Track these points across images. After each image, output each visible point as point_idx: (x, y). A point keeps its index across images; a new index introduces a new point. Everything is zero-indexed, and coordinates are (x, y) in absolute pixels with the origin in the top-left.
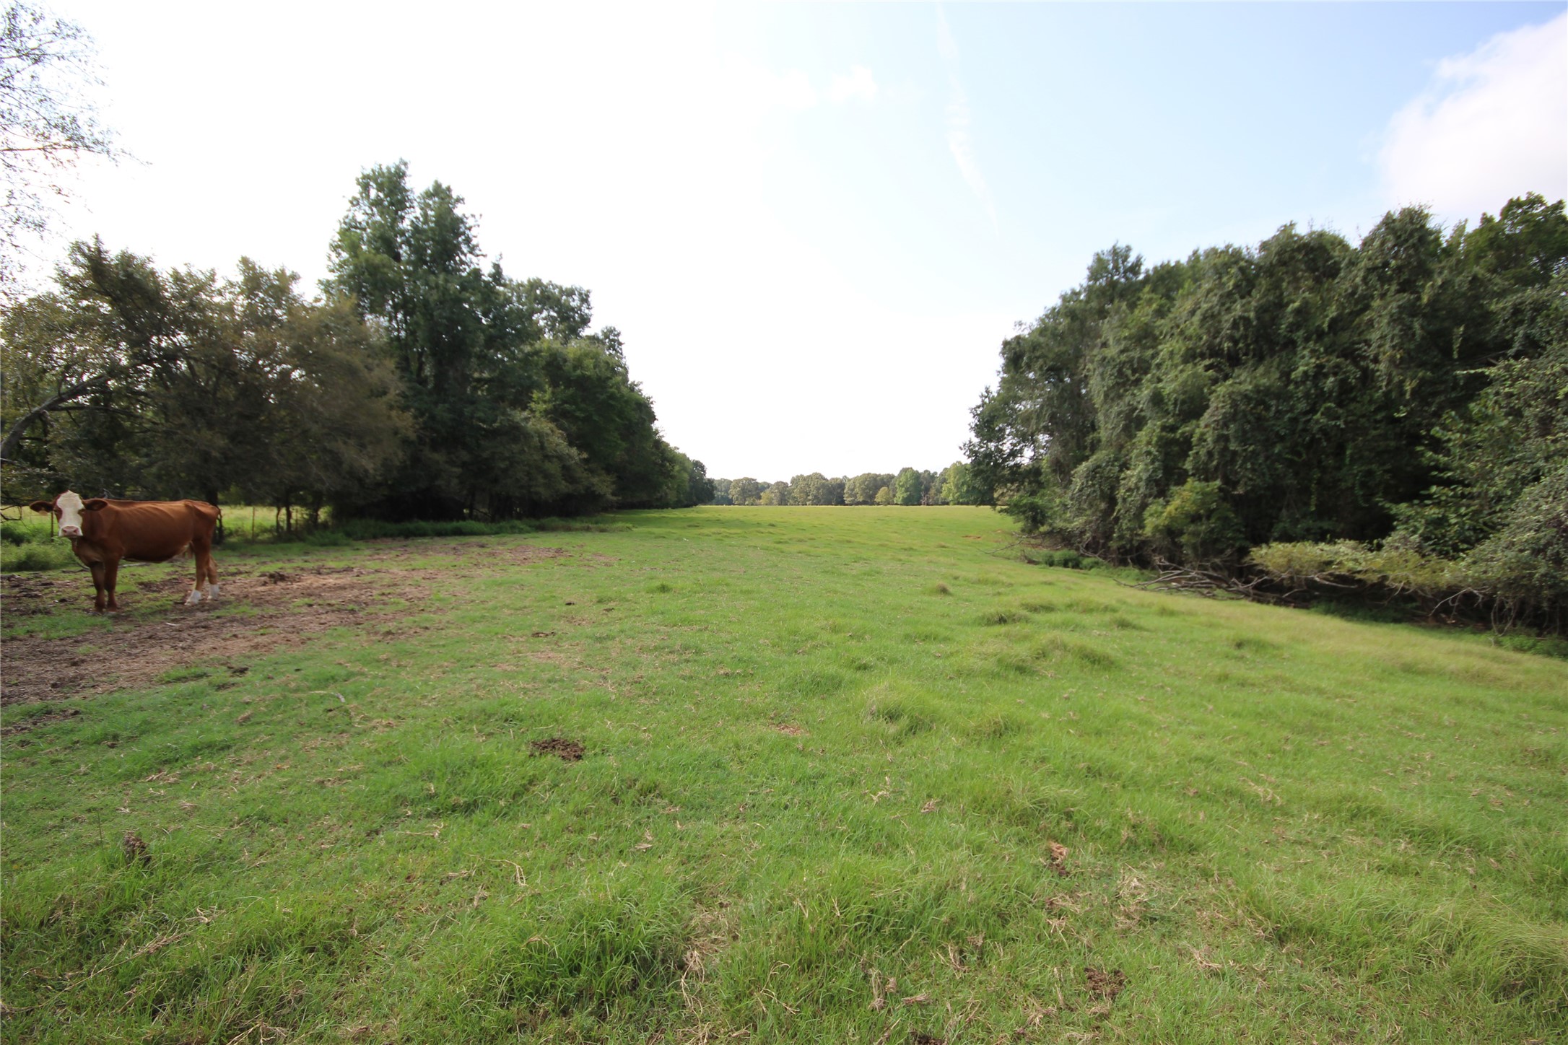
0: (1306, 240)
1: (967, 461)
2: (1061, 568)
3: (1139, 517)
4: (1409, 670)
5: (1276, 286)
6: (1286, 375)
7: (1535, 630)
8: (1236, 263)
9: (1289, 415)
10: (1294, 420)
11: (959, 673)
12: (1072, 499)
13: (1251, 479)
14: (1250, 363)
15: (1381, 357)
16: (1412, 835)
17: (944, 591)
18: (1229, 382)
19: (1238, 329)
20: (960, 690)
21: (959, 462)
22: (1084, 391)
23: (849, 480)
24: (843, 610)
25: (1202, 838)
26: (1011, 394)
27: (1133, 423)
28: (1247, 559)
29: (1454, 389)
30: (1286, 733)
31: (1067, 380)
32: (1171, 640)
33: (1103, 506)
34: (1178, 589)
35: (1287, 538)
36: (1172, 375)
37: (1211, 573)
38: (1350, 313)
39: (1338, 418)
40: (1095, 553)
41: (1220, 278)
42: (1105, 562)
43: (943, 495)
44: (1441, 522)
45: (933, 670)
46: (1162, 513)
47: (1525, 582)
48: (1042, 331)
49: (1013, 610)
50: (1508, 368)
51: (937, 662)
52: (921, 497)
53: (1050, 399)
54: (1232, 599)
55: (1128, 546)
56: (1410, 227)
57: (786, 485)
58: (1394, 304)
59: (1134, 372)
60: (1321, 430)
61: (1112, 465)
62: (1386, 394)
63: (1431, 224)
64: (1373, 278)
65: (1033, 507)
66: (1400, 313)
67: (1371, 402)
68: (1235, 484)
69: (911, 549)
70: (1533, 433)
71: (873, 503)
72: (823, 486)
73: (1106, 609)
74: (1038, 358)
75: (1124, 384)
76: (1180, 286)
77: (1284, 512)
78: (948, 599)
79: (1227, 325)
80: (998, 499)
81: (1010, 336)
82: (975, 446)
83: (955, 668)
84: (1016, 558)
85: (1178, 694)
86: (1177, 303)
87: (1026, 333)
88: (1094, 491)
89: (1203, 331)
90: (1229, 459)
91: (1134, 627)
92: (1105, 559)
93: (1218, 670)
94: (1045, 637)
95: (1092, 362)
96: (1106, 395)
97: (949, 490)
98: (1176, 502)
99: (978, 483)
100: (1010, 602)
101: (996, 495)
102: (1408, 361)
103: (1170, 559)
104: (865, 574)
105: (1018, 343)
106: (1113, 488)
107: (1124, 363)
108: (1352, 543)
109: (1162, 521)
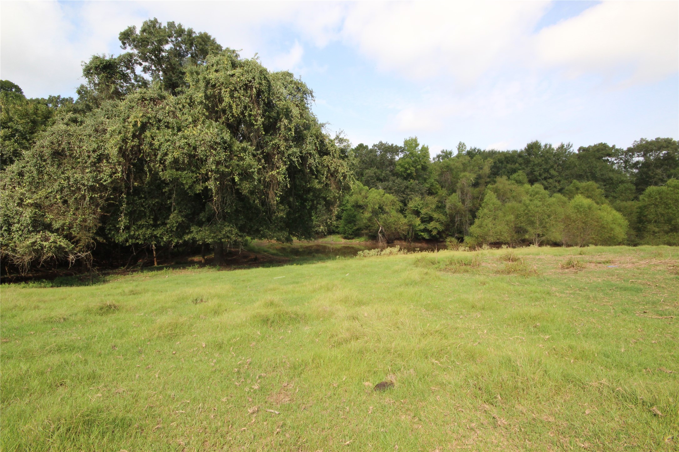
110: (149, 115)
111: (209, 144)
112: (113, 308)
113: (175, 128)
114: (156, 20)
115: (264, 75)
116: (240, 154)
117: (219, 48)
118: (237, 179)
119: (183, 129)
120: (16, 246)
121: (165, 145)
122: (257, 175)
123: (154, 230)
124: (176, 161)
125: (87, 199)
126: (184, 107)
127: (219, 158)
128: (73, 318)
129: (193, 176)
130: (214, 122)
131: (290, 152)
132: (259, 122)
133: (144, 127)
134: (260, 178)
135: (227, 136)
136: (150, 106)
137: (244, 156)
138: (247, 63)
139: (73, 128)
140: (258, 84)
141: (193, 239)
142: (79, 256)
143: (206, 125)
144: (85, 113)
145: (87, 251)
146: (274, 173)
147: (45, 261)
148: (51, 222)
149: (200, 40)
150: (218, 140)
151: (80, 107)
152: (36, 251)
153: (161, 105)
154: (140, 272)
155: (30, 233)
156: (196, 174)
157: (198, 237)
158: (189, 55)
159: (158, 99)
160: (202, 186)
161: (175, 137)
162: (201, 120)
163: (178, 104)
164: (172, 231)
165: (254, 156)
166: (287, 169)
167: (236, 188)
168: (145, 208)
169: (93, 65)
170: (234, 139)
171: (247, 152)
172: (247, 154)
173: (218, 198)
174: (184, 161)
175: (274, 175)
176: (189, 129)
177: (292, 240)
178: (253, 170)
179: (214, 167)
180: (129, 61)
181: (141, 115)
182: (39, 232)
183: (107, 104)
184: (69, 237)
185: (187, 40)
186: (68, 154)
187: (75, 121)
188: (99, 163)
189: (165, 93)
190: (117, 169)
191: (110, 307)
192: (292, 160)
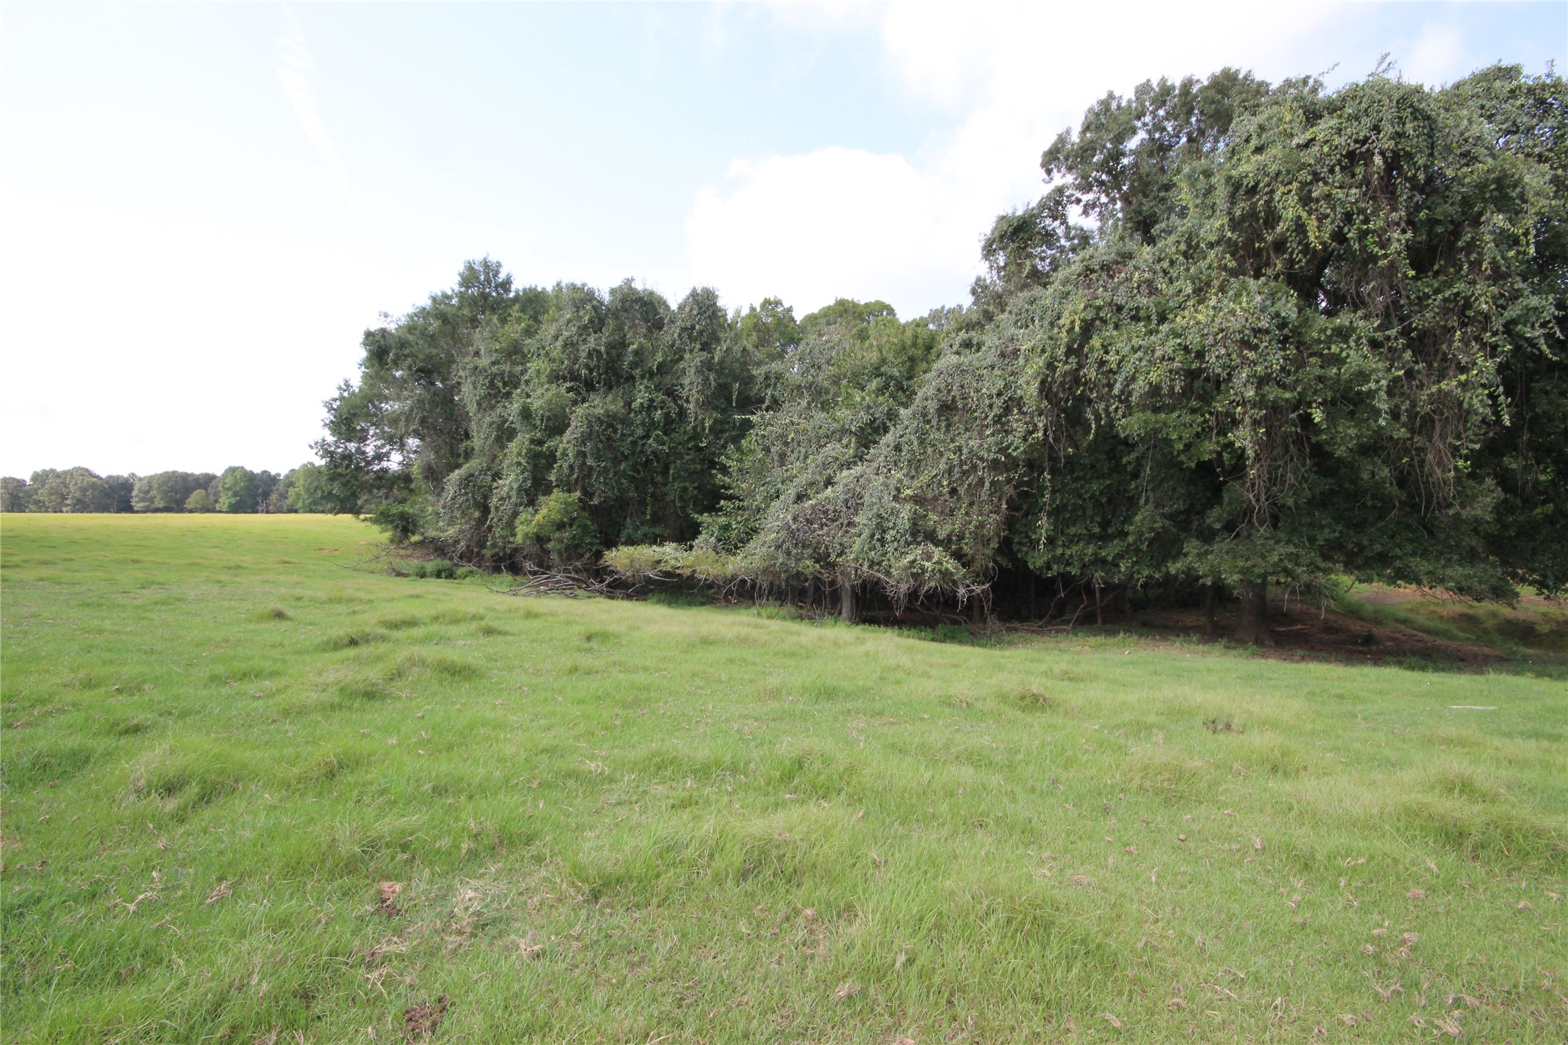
0: (642, 294)
1: (320, 462)
2: (433, 579)
3: (510, 526)
4: (705, 641)
5: (620, 328)
6: (628, 404)
7: (779, 602)
8: (590, 301)
9: (631, 438)
10: (634, 443)
11: (286, 713)
12: (444, 507)
13: (604, 492)
14: (602, 390)
15: (690, 399)
16: (694, 772)
17: (280, 615)
18: (586, 405)
19: (593, 360)
20: (286, 732)
21: (312, 464)
22: (456, 398)
23: (140, 479)
24: (108, 656)
25: (539, 825)
26: (375, 391)
27: (505, 434)
28: (601, 561)
29: (734, 428)
30: (616, 710)
31: (439, 384)
32: (532, 641)
33: (477, 514)
34: (545, 592)
35: (631, 542)
36: (539, 392)
37: (573, 575)
38: (671, 361)
39: (664, 444)
40: (470, 562)
41: (577, 311)
42: (480, 571)
43: (289, 502)
44: (726, 528)
45: (248, 715)
46: (531, 521)
47: (772, 569)
48: (411, 328)
49: (367, 630)
50: (762, 417)
51: (255, 704)
52: (257, 503)
53: (421, 401)
54: (590, 597)
55: (501, 554)
56: (707, 303)
57: (21, 483)
58: (698, 359)
59: (505, 384)
60: (652, 452)
61: (485, 474)
62: (695, 428)
63: (720, 303)
64: (685, 335)
65: (403, 516)
66: (702, 366)
67: (685, 433)
68: (591, 496)
69: (239, 567)
70: (776, 464)
71: (181, 510)
72: (93, 486)
73: (474, 617)
74: (406, 356)
75: (495, 395)
76: (546, 312)
77: (628, 520)
78: (284, 625)
79: (584, 355)
80: (362, 507)
81: (375, 326)
82: (330, 446)
83: (281, 707)
84: (381, 572)
85: (534, 691)
86: (544, 327)
87: (392, 327)
88: (467, 500)
89: (564, 356)
90: (587, 472)
91: (500, 633)
92: (479, 567)
93: (569, 664)
94: (401, 656)
95: (464, 369)
96: (479, 404)
97: (298, 495)
98: (544, 511)
99: (336, 489)
100: (367, 621)
101: (359, 502)
102: (706, 405)
103: (540, 565)
104: (157, 603)
105: (384, 336)
106: (486, 497)
107: (496, 375)
108: (673, 545)
109: (532, 529)
110: (1099, 302)
111: (1238, 337)
112: (1041, 700)
113: (1154, 317)
114: (1111, 96)
115: (1411, 106)
116: (1329, 349)
117: (1261, 89)
118: (1318, 416)
119: (1171, 316)
120: (890, 566)
121: (1132, 360)
122: (1385, 397)
123: (1100, 548)
124: (1155, 390)
125: (987, 484)
126: (1172, 263)
127: (1266, 368)
128: (979, 705)
129: (1193, 421)
130: (1251, 282)
131: (1513, 312)
132: (1395, 246)
133: (1088, 329)
134: (1397, 406)
135: (1289, 307)
136: (1101, 282)
137: (1342, 350)
138: (1354, 94)
139: (968, 358)
140: (1391, 138)
141: (1189, 571)
142: (973, 591)
143: (1231, 293)
144: (983, 326)
145: (983, 584)
146: (1448, 385)
147: (927, 595)
148: (935, 528)
149: (1212, 93)
150: (1264, 324)
151: (974, 317)
152: (914, 576)
153: (1123, 275)
154: (1070, 635)
155: (909, 545)
156: (1203, 415)
157: (1201, 569)
158: (1184, 140)
159: (1117, 263)
160: (1218, 443)
161: (1153, 338)
162: (1216, 283)
163: (1160, 260)
164: (1138, 550)
165: (1374, 344)
166: (1501, 369)
167: (1314, 440)
168: (1084, 500)
169: (997, 234)
170: (1308, 311)
171: (1354, 337)
172: (1352, 344)
173: (1258, 470)
174: (1172, 388)
175: (1447, 394)
176: (1186, 312)
177: (1517, 595)
178: (1373, 386)
179: (1250, 393)
180: (1055, 204)
181: (1082, 306)
182: (919, 544)
183: (1019, 300)
184: (958, 555)
185: (1178, 107)
186: (960, 406)
187: (967, 344)
188: (1006, 416)
189: (1131, 246)
190: (1036, 425)
191: (1036, 698)
192: (1522, 337)
